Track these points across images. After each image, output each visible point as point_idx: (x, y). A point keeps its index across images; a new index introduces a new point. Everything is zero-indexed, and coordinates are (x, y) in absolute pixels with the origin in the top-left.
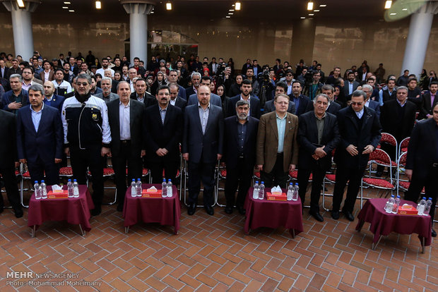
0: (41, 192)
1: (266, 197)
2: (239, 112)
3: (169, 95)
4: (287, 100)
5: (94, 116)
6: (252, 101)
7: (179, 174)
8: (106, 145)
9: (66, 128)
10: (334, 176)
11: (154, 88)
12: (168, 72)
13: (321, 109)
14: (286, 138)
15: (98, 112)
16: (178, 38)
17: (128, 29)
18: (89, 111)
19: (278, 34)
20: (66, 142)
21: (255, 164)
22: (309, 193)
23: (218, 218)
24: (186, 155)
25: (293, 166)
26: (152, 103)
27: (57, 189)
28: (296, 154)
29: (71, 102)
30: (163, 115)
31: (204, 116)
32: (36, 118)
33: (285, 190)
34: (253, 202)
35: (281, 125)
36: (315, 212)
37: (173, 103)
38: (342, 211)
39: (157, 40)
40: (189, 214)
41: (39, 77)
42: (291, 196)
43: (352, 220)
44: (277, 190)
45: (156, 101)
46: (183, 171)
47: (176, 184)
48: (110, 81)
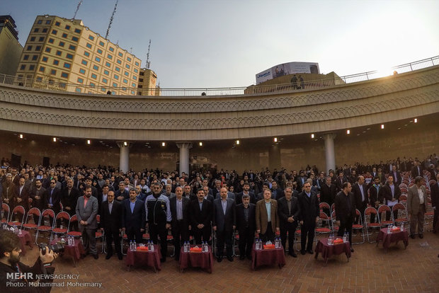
0: (134, 247)
1: (263, 248)
2: (244, 201)
3: (204, 194)
4: (269, 192)
5: (163, 206)
6: (250, 194)
7: (211, 238)
8: (169, 223)
9: (147, 212)
10: (300, 231)
11: (195, 190)
12: (201, 180)
13: (289, 195)
14: (271, 213)
15: (165, 204)
16: (206, 160)
17: (179, 156)
18: (160, 203)
19: (261, 155)
20: (147, 220)
21: (255, 229)
22: (287, 243)
23: (236, 262)
24: (215, 227)
25: (278, 229)
26: (194, 198)
27: (142, 246)
28: (278, 222)
29: (150, 198)
30: (201, 205)
31: (224, 205)
32: (133, 205)
33: (274, 243)
34: (256, 252)
35: (268, 207)
36: (291, 253)
37: (206, 198)
38: (306, 249)
39: (195, 162)
40: (218, 262)
41: (132, 183)
42: (277, 245)
43: (312, 253)
44: (269, 243)
45: (196, 198)
46: (213, 236)
47: (210, 244)
48: (170, 186)
